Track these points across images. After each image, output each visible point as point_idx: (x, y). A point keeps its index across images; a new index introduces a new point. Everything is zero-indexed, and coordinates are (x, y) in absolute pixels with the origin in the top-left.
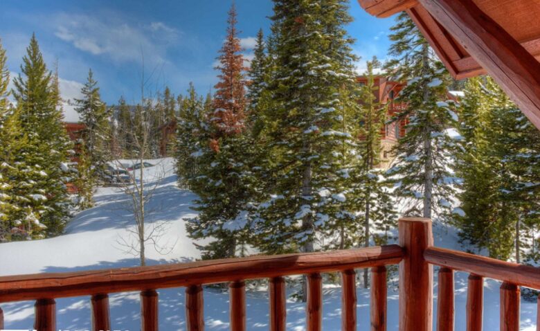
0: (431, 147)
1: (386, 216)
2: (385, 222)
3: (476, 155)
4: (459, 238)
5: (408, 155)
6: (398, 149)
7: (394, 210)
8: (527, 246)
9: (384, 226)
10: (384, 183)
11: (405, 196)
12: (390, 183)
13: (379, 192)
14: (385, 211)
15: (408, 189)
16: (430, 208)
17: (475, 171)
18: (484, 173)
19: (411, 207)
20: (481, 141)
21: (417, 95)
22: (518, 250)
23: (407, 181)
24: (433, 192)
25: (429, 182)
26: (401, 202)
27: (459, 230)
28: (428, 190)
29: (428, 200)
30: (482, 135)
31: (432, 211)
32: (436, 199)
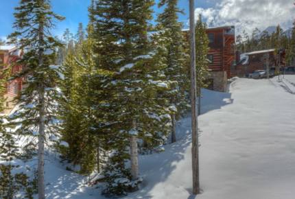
0: (44, 98)
1: (10, 150)
2: (9, 155)
3: (72, 105)
4: (60, 159)
5: (27, 104)
6: (19, 99)
7: (15, 145)
8: (105, 162)
9: (8, 158)
10: (8, 125)
11: (25, 134)
12: (12, 125)
13: (3, 132)
14: (9, 146)
15: (27, 130)
16: (43, 142)
17: (71, 115)
18: (77, 117)
19: (29, 142)
20: (75, 95)
21: (34, 60)
22: (98, 164)
23: (26, 123)
24: (45, 131)
25: (43, 123)
26: (22, 139)
27: (60, 154)
28: (41, 129)
29: (42, 137)
30: (76, 91)
31: (45, 145)
32: (47, 136)
